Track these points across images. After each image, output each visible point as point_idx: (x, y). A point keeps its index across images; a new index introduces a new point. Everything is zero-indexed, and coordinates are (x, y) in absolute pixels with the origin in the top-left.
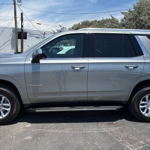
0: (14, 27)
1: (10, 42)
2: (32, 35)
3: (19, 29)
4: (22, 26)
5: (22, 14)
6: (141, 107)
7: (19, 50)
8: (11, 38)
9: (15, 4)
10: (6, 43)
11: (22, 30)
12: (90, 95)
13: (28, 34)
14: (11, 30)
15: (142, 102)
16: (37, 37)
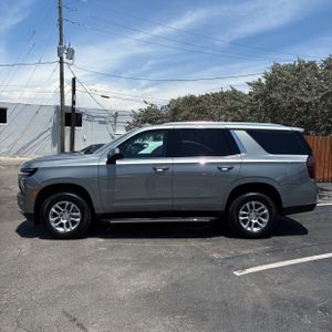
0: (59, 104)
1: (49, 132)
2: (91, 118)
3: (67, 107)
4: (74, 103)
5: (74, 80)
6: (241, 218)
7: (67, 149)
8: (51, 125)
9: (61, 62)
10: (41, 134)
11: (73, 109)
12: (176, 203)
13: (84, 117)
14: (53, 110)
15: (242, 212)
16: (101, 122)
